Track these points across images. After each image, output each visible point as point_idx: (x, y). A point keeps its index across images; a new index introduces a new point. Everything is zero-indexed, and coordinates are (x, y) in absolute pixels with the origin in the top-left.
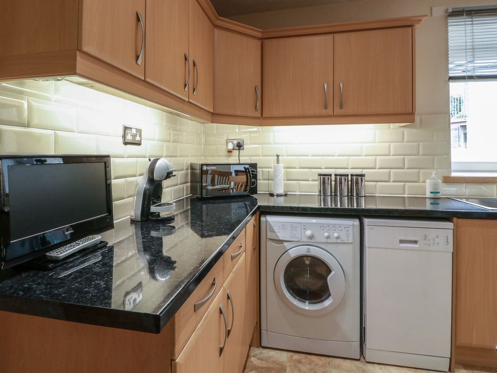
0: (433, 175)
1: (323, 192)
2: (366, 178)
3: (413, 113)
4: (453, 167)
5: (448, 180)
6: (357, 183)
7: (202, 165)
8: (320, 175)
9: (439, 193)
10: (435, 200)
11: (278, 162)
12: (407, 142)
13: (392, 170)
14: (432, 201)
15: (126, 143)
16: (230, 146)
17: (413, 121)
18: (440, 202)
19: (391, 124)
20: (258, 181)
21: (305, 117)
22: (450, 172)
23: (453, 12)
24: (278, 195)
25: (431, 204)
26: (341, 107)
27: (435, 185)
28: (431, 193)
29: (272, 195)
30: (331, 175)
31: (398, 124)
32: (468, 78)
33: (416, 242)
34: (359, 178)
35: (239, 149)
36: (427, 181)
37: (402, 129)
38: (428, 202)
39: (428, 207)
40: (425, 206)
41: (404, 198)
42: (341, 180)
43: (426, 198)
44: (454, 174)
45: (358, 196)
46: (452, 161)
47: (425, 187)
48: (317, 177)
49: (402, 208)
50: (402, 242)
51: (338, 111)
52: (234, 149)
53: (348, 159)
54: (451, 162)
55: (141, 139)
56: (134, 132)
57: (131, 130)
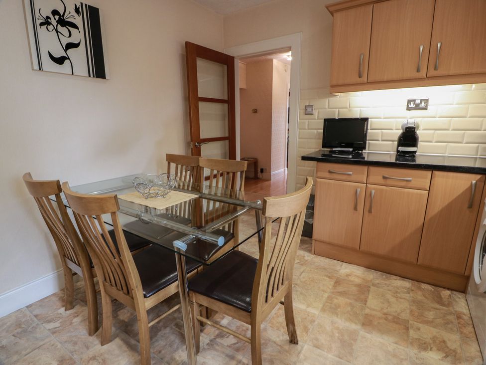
15: (409, 109)
55: (427, 105)
56: (418, 102)
57: (414, 101)
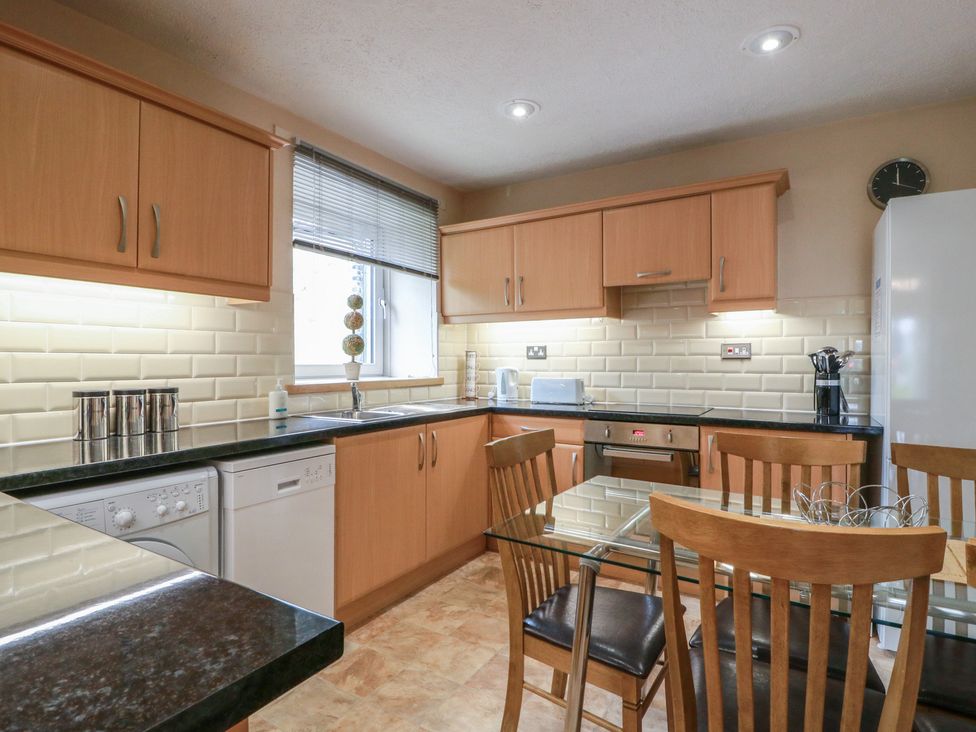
0: (278, 384)
1: (88, 431)
2: (180, 395)
3: (267, 287)
4: (297, 374)
5: (293, 391)
6: (163, 406)
8: (81, 394)
9: (285, 410)
10: (282, 421)
14: (278, 423)
17: (266, 299)
18: (287, 423)
19: (217, 299)
21: (71, 259)
22: (293, 378)
23: (301, 146)
25: (277, 428)
27: (282, 399)
28: (277, 411)
30: (108, 393)
31: (227, 299)
33: (294, 483)
34: (168, 395)
36: (271, 393)
37: (232, 310)
38: (272, 426)
39: (272, 433)
40: (268, 432)
41: (235, 424)
43: (268, 420)
44: (298, 382)
45: (166, 431)
46: (296, 363)
47: (267, 403)
49: (233, 441)
50: (281, 486)
53: (140, 359)
54: (294, 366)
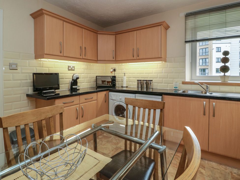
7: (96, 76)
11: (125, 76)
12: (169, 68)
13: (163, 79)
15: (69, 70)
16: (112, 70)
20: (116, 82)
24: (124, 87)
26: (138, 57)
29: (122, 87)
32: (191, 42)
35: (114, 71)
42: (144, 82)
48: (137, 81)
51: (137, 58)
52: (113, 71)
55: (74, 69)
56: (72, 67)
57: (70, 66)
